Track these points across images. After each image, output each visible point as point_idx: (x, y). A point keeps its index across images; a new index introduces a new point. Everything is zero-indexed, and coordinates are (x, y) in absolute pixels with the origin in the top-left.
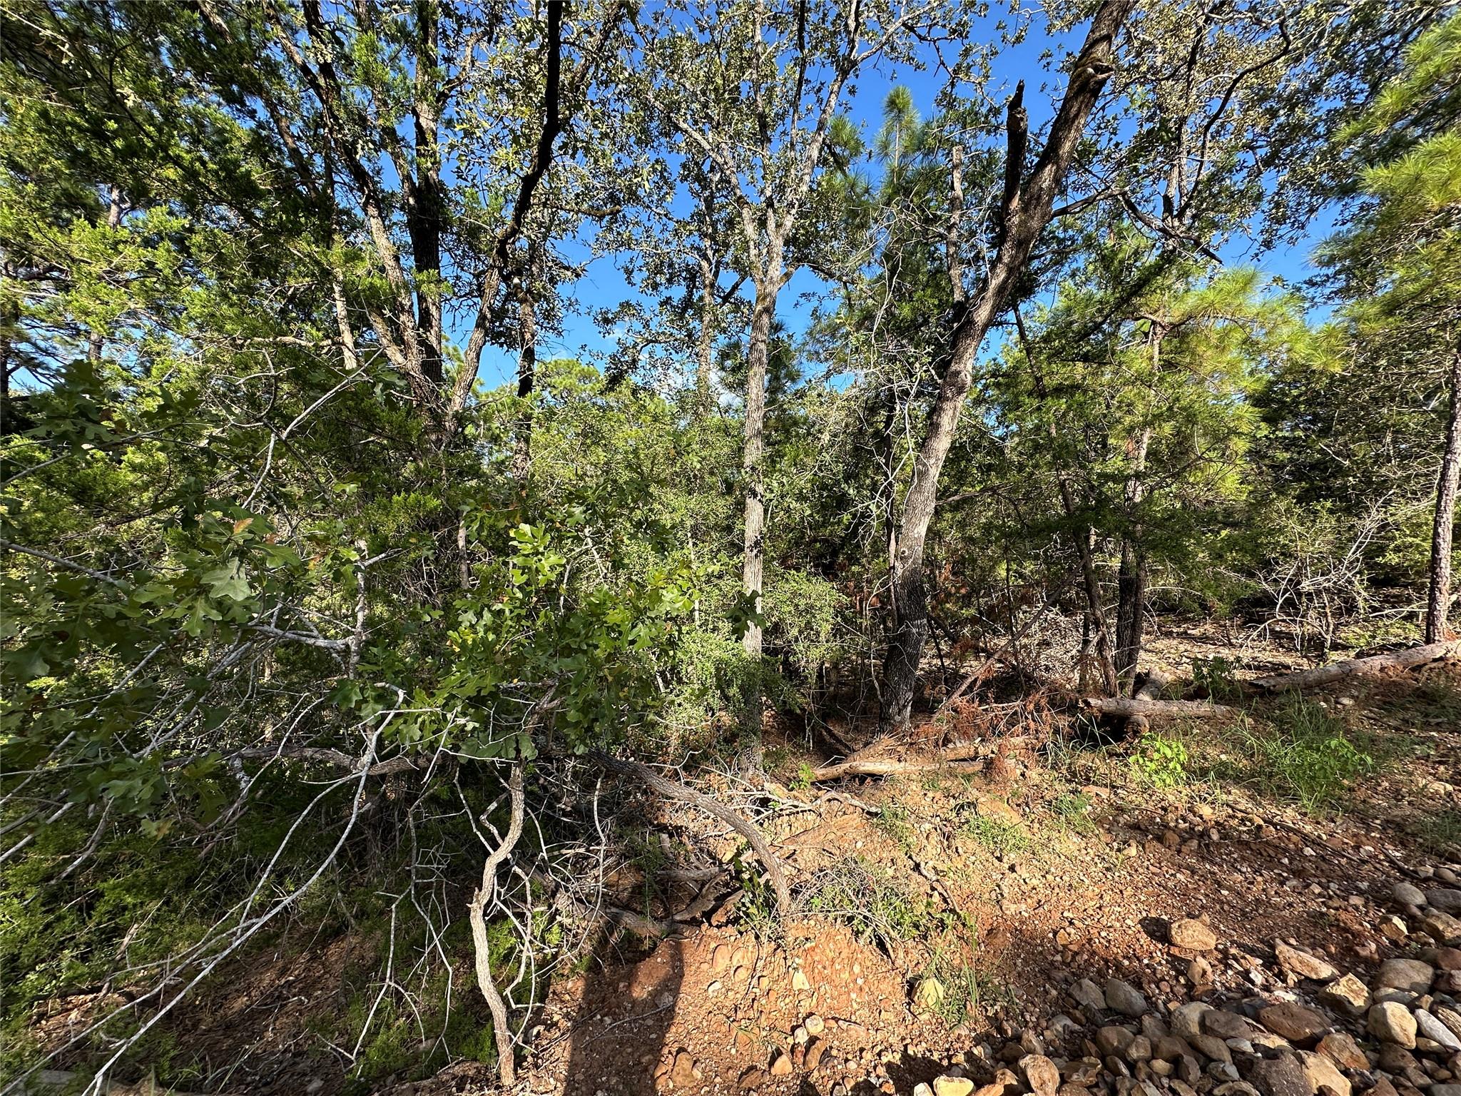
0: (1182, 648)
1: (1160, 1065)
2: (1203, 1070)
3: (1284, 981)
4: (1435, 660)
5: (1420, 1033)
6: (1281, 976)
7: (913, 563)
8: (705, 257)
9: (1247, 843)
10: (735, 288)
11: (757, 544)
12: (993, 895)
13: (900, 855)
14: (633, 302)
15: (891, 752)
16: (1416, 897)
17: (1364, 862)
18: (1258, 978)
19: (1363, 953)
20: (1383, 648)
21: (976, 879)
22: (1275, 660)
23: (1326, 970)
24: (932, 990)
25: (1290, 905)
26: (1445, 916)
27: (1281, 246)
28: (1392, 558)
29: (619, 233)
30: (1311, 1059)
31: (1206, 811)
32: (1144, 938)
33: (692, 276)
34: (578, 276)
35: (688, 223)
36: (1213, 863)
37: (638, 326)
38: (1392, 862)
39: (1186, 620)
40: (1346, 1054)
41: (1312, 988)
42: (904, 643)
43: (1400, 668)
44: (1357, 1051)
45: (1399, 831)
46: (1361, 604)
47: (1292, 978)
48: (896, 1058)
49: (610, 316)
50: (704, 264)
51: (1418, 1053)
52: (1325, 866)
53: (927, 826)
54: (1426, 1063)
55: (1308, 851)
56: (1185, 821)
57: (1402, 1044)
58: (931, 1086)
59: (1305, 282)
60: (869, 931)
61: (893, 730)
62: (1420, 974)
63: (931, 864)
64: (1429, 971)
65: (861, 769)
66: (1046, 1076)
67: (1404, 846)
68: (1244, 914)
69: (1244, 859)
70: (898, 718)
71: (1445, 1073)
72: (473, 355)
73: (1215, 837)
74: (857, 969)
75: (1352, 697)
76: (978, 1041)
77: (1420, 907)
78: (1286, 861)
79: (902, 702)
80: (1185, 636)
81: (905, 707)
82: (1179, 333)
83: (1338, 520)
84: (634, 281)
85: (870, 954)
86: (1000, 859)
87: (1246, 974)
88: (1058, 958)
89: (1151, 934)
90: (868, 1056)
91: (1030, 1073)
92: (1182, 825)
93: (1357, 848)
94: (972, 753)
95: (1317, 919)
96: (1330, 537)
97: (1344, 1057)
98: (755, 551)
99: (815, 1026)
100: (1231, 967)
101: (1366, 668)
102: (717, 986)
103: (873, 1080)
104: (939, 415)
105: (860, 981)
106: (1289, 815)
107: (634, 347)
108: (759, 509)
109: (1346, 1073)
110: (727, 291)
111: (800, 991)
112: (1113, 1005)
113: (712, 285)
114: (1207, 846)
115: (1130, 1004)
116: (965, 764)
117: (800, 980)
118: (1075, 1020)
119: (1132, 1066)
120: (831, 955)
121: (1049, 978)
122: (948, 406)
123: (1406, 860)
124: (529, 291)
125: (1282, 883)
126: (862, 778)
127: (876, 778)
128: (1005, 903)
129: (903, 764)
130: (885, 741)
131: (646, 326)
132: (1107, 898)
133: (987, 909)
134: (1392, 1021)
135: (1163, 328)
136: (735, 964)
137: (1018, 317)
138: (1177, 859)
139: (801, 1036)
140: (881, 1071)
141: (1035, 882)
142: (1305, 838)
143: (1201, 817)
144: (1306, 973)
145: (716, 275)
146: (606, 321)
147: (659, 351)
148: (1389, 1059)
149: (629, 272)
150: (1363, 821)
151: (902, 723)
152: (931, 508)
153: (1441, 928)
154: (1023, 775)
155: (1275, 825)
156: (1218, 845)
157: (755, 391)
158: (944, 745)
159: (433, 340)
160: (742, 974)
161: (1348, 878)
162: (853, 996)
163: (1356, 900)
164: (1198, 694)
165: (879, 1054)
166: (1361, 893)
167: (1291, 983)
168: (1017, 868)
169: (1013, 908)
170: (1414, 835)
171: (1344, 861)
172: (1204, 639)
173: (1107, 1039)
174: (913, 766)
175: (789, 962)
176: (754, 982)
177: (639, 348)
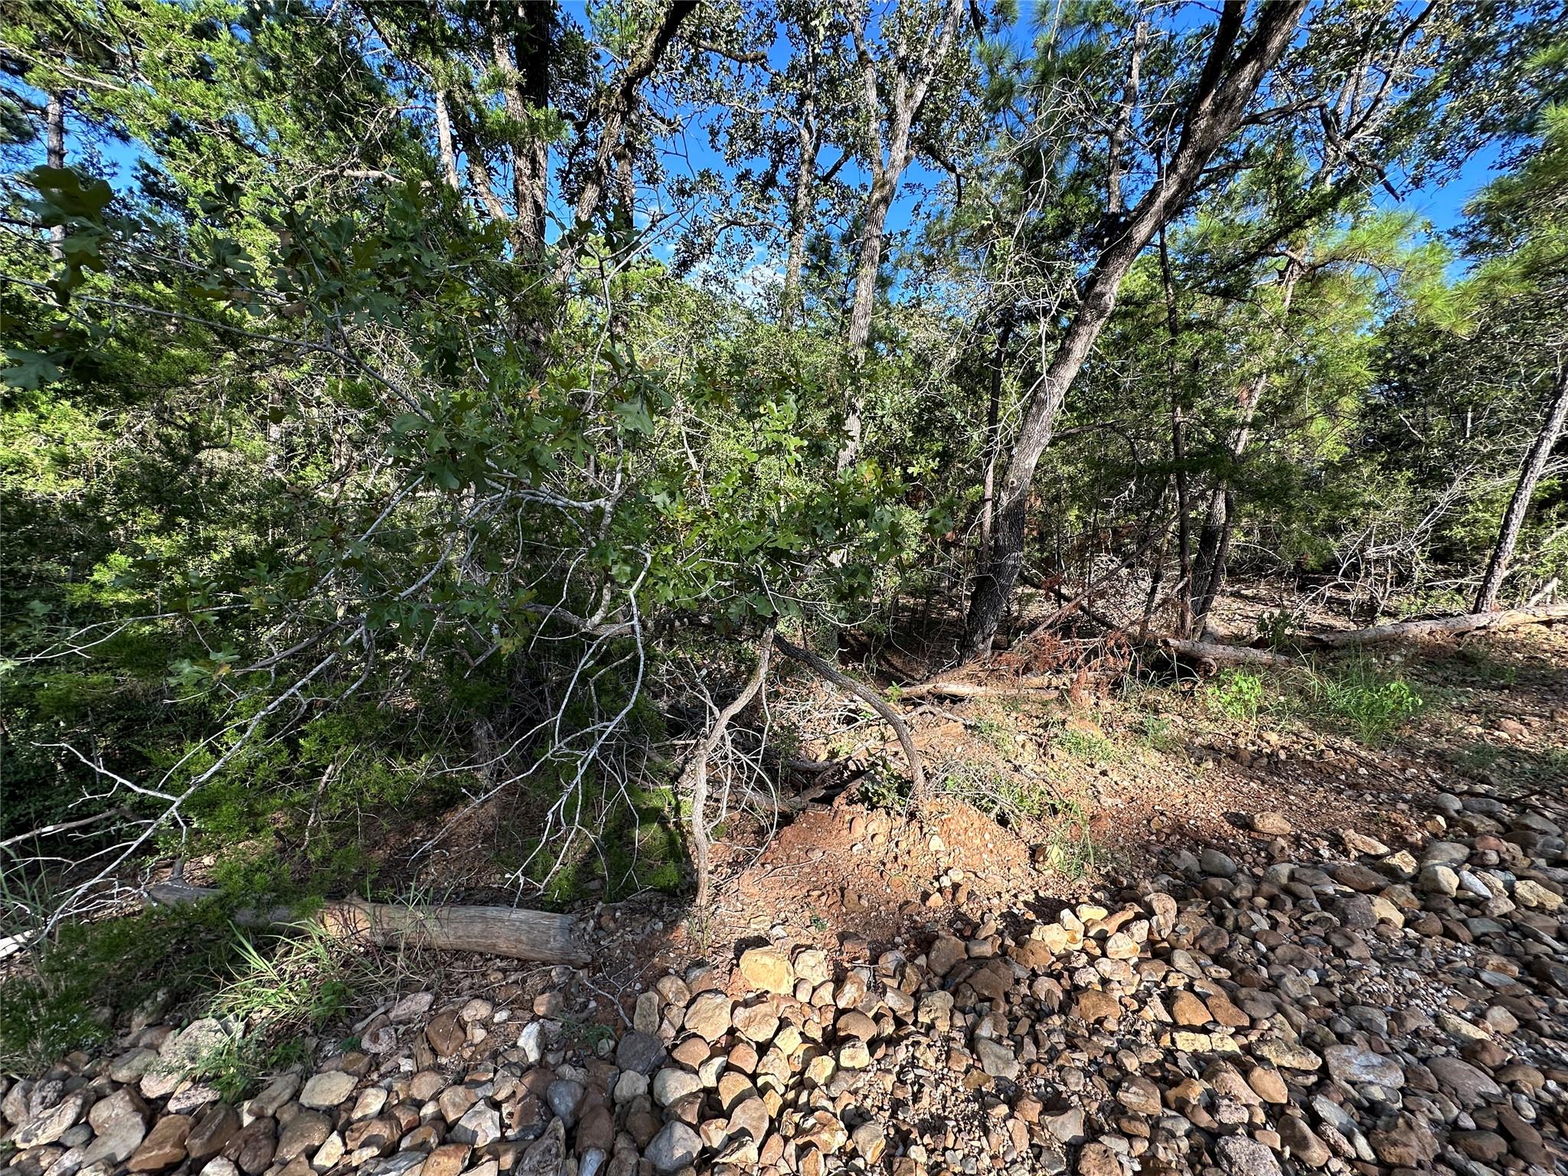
0: (1235, 606)
1: (1260, 901)
2: (1294, 905)
3: (1347, 856)
4: (1478, 628)
5: (1460, 887)
6: (1346, 853)
7: (1021, 495)
8: (805, 124)
9: (1311, 762)
10: (836, 168)
11: (851, 464)
12: (1090, 792)
13: (1001, 759)
14: (713, 172)
15: (972, 677)
16: (1455, 804)
17: (1408, 780)
18: (1326, 853)
19: (1410, 839)
20: (1430, 617)
21: (1072, 781)
22: (1325, 623)
23: (1383, 849)
24: (1055, 854)
25: (1348, 808)
26: (1479, 816)
27: (1430, 185)
28: (1458, 532)
29: (708, 81)
30: (1377, 900)
31: (1273, 737)
32: (1227, 826)
33: (782, 146)
36: (1279, 776)
37: (717, 201)
38: (1432, 782)
39: (1239, 581)
40: (1403, 899)
41: (1372, 861)
42: (998, 574)
43: (1447, 633)
44: (1412, 896)
45: (1440, 760)
46: (1417, 574)
47: (1354, 853)
48: (1031, 898)
49: (687, 186)
50: (805, 135)
51: (1457, 901)
52: (1376, 783)
53: (1021, 738)
54: (1462, 906)
55: (1362, 771)
56: (1254, 744)
57: (1446, 893)
58: (1074, 913)
59: (1449, 232)
60: (997, 809)
61: (976, 655)
62: (1460, 852)
63: (1030, 766)
64: (1467, 851)
65: (944, 690)
66: (1169, 906)
67: (1443, 771)
68: (1309, 812)
69: (1306, 774)
70: (981, 646)
71: (1477, 912)
73: (1283, 755)
74: (987, 836)
75: (1400, 655)
76: (1097, 889)
77: (1458, 812)
78: (1343, 777)
79: (987, 631)
80: (1237, 595)
81: (989, 636)
82: (1314, 278)
83: (1414, 492)
84: (718, 145)
85: (995, 827)
86: (1092, 766)
87: (1316, 851)
88: (1154, 837)
89: (1234, 824)
90: (1006, 897)
91: (1155, 905)
92: (1251, 748)
93: (1403, 770)
94: (1046, 684)
95: (1369, 818)
96: (1401, 508)
97: (1401, 901)
99: (956, 876)
100: (1303, 846)
101: (1417, 631)
102: (860, 846)
103: (1016, 911)
104: (1073, 341)
105: (990, 846)
106: (1347, 743)
107: (711, 228)
108: (856, 426)
109: (1401, 910)
110: (828, 170)
111: (937, 852)
112: (1206, 868)
113: (811, 161)
114: (1276, 763)
115: (1224, 867)
116: (1042, 692)
117: (936, 843)
118: (1176, 877)
119: (1236, 904)
120: (964, 825)
121: (1148, 851)
122: (1083, 330)
123: (1443, 780)
124: (630, 145)
125: (1339, 793)
126: (941, 698)
127: (956, 699)
128: (1103, 798)
129: (983, 688)
130: (970, 666)
131: (726, 202)
132: (1192, 797)
133: (1086, 801)
134: (1441, 877)
135: (1302, 268)
136: (871, 832)
137: (1162, 239)
138: (1249, 772)
139: (946, 881)
140: (1020, 905)
141: (1126, 783)
142: (1361, 761)
143: (1268, 742)
144: (1367, 850)
145: (816, 148)
146: (682, 192)
147: (737, 235)
148: (1434, 903)
149: (714, 133)
150: (1408, 750)
151: (985, 650)
152: (1048, 440)
153: (1475, 824)
154: (1097, 704)
155: (1335, 750)
156: (1284, 763)
157: (865, 294)
158: (1024, 673)
160: (880, 839)
161: (1395, 791)
162: (985, 856)
163: (1402, 806)
164: (1259, 644)
165: (1015, 896)
166: (1405, 801)
167: (1352, 857)
168: (1110, 773)
169: (1110, 801)
170: (1452, 762)
171: (1391, 779)
172: (1256, 599)
173: (1213, 886)
174: (993, 690)
175: (925, 830)
176: (893, 844)
177: (717, 230)
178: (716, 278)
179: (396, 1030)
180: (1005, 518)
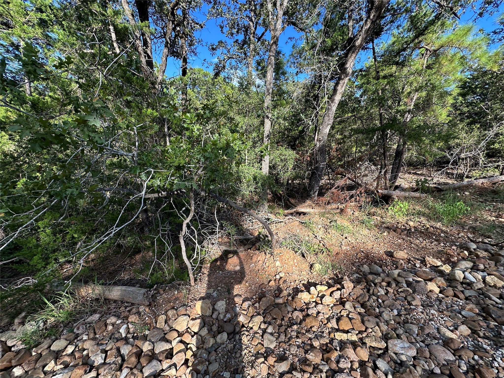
0: (413, 177)
1: (384, 284)
2: (396, 285)
3: (426, 266)
4: (502, 181)
5: (464, 278)
6: (426, 265)
7: (323, 142)
8: (251, 20)
9: (423, 232)
10: (263, 34)
11: (268, 136)
12: (339, 245)
13: (311, 234)
14: (223, 41)
15: (310, 206)
16: (473, 246)
17: (459, 238)
18: (418, 265)
19: (452, 260)
20: (484, 178)
21: (334, 241)
22: (445, 182)
23: (439, 263)
24: (317, 267)
25: (433, 248)
26: (481, 251)
27: (486, 15)
28: (497, 146)
29: (217, 9)
30: (429, 283)
31: (411, 224)
32: (385, 256)
33: (247, 29)
34: (202, 27)
35: (245, 5)
36: (410, 237)
37: (225, 51)
38: (469, 238)
39: (416, 169)
40: (440, 283)
41: (435, 268)
42: (317, 171)
43: (489, 183)
44: (444, 282)
45: (474, 230)
46: (481, 162)
47: (429, 265)
48: (306, 283)
49: (214, 47)
50: (251, 24)
51: (462, 283)
52: (446, 239)
53: (320, 226)
54: (464, 285)
55: (442, 235)
56: (404, 226)
57: (458, 281)
58: (315, 288)
59: (493, 32)
60: (300, 251)
61: (312, 199)
62: (469, 265)
63: (320, 236)
64: (472, 264)
65: (300, 211)
66: (350, 286)
67: (474, 233)
68: (417, 250)
69: (421, 237)
70: (313, 195)
71: (469, 288)
72: (164, 59)
73: (413, 230)
74: (295, 261)
75: (469, 192)
76: (330, 279)
77: (474, 249)
78: (434, 237)
79: (315, 190)
80: (415, 174)
81: (316, 192)
82: (435, 54)
84: (223, 31)
85: (300, 258)
86: (342, 235)
87: (415, 265)
88: (357, 260)
89: (387, 255)
90: (297, 282)
91: (345, 285)
92: (403, 227)
93: (458, 234)
94: (337, 207)
95: (439, 252)
96: (476, 139)
97: (439, 283)
98: (267, 139)
99: (282, 275)
100: (410, 263)
101: (477, 183)
102: (253, 265)
103: (298, 287)
104: (338, 86)
105: (296, 264)
106: (439, 225)
107: (224, 60)
108: (269, 123)
109: (439, 287)
110: (259, 36)
111: (278, 266)
112: (372, 271)
113: (254, 33)
114: (410, 233)
115: (377, 271)
117: (278, 263)
118: (360, 275)
119: (375, 285)
120: (288, 257)
121: (354, 265)
122: (341, 82)
123: (473, 237)
124: (184, 33)
125: (431, 243)
126: (300, 213)
127: (304, 214)
128: (342, 247)
129: (313, 210)
130: (308, 202)
131: (229, 51)
132: (375, 246)
133: (337, 248)
134: (456, 275)
135: (430, 52)
136: (258, 259)
137: (373, 46)
138: (399, 236)
139: (278, 277)
140: (301, 285)
141: (353, 241)
142: (442, 231)
143: (409, 225)
144: (433, 264)
145: (256, 28)
146: (213, 49)
147: (233, 62)
148: (454, 284)
149: (222, 27)
150: (462, 227)
151: (314, 197)
152: (331, 122)
153: (479, 254)
154: (353, 214)
155: (433, 227)
156: (413, 233)
157: (269, 77)
158: (328, 204)
159: (149, 52)
160: (261, 262)
161: (453, 242)
162: (294, 268)
163: (454, 247)
164: (416, 190)
165: (301, 282)
166: (456, 245)
167: (428, 267)
168: (348, 238)
169: (345, 248)
170: (478, 231)
171: (453, 238)
172: (422, 175)
173: (369, 278)
174: (317, 210)
175: (275, 259)
176: (264, 264)
179: (86, 326)
180: (319, 151)
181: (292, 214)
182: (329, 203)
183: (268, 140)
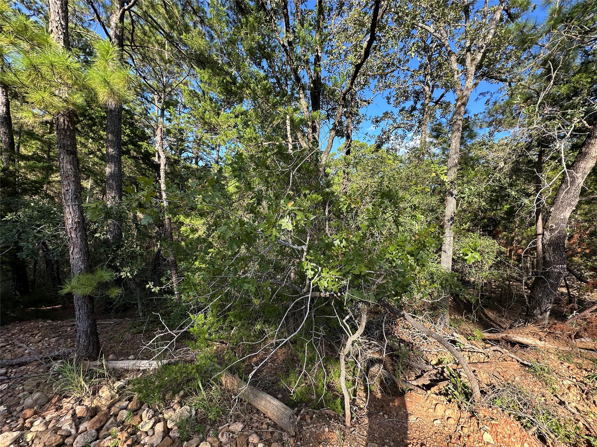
7: (559, 233)
8: (428, 85)
10: (442, 96)
11: (452, 218)
13: (548, 393)
14: (389, 112)
15: (534, 334)
29: (385, 82)
33: (418, 95)
34: (369, 103)
35: (419, 71)
37: (391, 121)
42: (548, 277)
49: (379, 119)
50: (427, 88)
53: (567, 382)
60: (534, 429)
61: (536, 322)
63: (574, 404)
65: (513, 339)
70: (540, 317)
72: (331, 141)
79: (543, 309)
81: (545, 311)
84: (390, 102)
85: (535, 441)
98: (451, 222)
102: (438, 422)
107: (389, 131)
108: (454, 201)
110: (438, 98)
111: (488, 443)
113: (430, 97)
117: (488, 438)
120: (509, 432)
124: (351, 113)
126: (513, 344)
127: (523, 346)
129: (543, 342)
130: (531, 327)
131: (395, 121)
136: (447, 415)
145: (432, 92)
146: (377, 121)
147: (400, 131)
149: (388, 99)
151: (542, 320)
152: (575, 203)
157: (454, 144)
158: (576, 338)
159: (317, 137)
160: (451, 421)
174: (549, 345)
175: (481, 426)
176: (459, 428)
177: (391, 131)
178: (392, 149)
179: (229, 435)
180: (549, 245)
181: (497, 341)
182: (578, 336)
183: (451, 225)
